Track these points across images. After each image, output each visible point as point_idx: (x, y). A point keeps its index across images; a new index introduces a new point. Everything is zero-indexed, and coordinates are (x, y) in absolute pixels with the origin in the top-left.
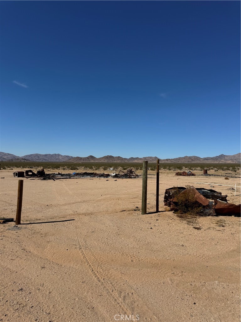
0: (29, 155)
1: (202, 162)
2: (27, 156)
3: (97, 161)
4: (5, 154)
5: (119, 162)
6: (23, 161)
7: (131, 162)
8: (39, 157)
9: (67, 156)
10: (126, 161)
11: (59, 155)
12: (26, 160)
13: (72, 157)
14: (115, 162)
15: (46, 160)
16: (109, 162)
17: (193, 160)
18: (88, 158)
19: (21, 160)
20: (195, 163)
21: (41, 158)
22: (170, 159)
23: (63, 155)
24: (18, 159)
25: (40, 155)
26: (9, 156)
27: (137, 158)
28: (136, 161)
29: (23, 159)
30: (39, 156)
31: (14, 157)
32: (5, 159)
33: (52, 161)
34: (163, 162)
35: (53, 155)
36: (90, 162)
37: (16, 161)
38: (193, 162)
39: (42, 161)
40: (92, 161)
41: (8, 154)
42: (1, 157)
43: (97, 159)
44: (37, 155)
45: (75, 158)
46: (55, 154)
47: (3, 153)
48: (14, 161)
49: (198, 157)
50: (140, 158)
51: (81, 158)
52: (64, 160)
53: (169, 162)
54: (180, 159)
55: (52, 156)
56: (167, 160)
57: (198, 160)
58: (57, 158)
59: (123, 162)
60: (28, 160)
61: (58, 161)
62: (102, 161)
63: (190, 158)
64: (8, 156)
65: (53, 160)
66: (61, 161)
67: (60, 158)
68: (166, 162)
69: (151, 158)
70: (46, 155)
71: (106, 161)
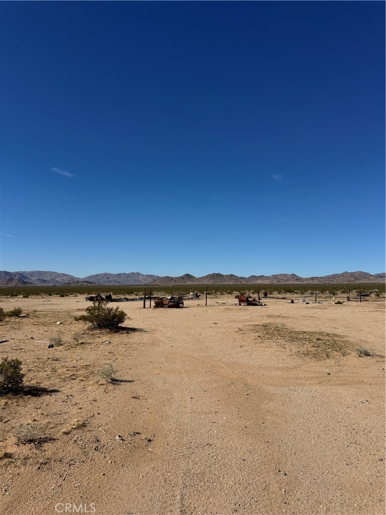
0: (94, 276)
1: (372, 282)
2: (91, 277)
3: (196, 283)
4: (59, 275)
5: (231, 283)
6: (86, 284)
7: (251, 283)
8: (108, 278)
9: (150, 276)
10: (244, 282)
11: (138, 274)
12: (90, 283)
13: (158, 277)
14: (226, 283)
15: (119, 282)
16: (216, 283)
17: (357, 279)
18: (182, 278)
19: (82, 283)
21: (112, 279)
22: (318, 276)
23: (145, 274)
24: (78, 282)
25: (111, 275)
26: (65, 277)
27: (262, 277)
28: (259, 282)
29: (85, 282)
30: (109, 276)
31: (72, 278)
32: (59, 282)
33: (128, 283)
34: (306, 282)
35: (130, 274)
36: (186, 284)
37: (75, 285)
38: (357, 282)
39: (114, 284)
40: (190, 283)
41: (64, 274)
42: (53, 280)
43: (197, 279)
44: (106, 275)
45: (162, 278)
46: (133, 273)
47: (56, 273)
48: (72, 285)
49: (366, 273)
50: (267, 277)
51: (172, 278)
52: (146, 282)
53: (316, 282)
54: (335, 276)
55: (128, 275)
56: (312, 279)
57: (365, 278)
58: (135, 278)
59: (238, 283)
60: (93, 283)
61: (136, 283)
62: (205, 282)
63: (352, 274)
64: (62, 277)
65: (130, 282)
66: (141, 284)
67: (140, 278)
68: (311, 282)
69: (285, 275)
70: (119, 275)
71: (211, 282)
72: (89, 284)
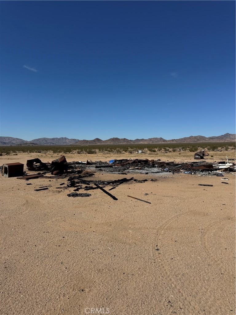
0: (37, 139)
1: (207, 142)
2: (35, 140)
3: (103, 144)
4: (14, 139)
5: (125, 143)
6: (32, 145)
7: (136, 143)
8: (46, 141)
9: (74, 140)
10: (132, 143)
11: (66, 138)
13: (79, 140)
14: (121, 144)
15: (54, 144)
16: (115, 144)
17: (198, 140)
18: (94, 141)
19: (29, 144)
20: (201, 143)
21: (49, 142)
22: (175, 139)
23: (70, 138)
24: (26, 144)
25: (48, 139)
26: (18, 141)
27: (142, 140)
28: (141, 143)
29: (31, 143)
30: (47, 140)
31: (23, 141)
32: (14, 143)
33: (59, 144)
34: (169, 143)
35: (60, 138)
36: (96, 144)
37: (25, 145)
38: (199, 142)
39: (50, 145)
40: (99, 144)
41: (17, 139)
42: (11, 142)
43: (103, 142)
44: (44, 139)
45: (82, 141)
46: (62, 138)
47: (12, 138)
48: (23, 145)
49: (203, 137)
50: (146, 140)
51: (88, 141)
52: (71, 143)
53: (174, 142)
54: (185, 139)
55: (59, 139)
56: (173, 140)
57: (203, 139)
58: (64, 141)
59: (129, 144)
60: (36, 144)
61: (65, 144)
62: (108, 143)
63: (195, 137)
64: (16, 140)
65: (61, 144)
66: (68, 144)
67: (67, 141)
68: (172, 142)
69: (156, 139)
70: (53, 139)
71: (112, 143)
72: (34, 145)
